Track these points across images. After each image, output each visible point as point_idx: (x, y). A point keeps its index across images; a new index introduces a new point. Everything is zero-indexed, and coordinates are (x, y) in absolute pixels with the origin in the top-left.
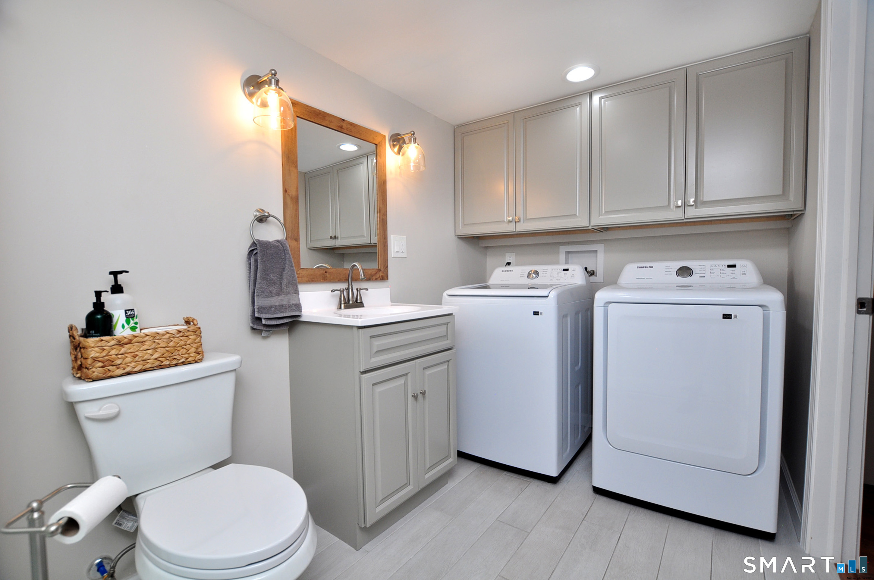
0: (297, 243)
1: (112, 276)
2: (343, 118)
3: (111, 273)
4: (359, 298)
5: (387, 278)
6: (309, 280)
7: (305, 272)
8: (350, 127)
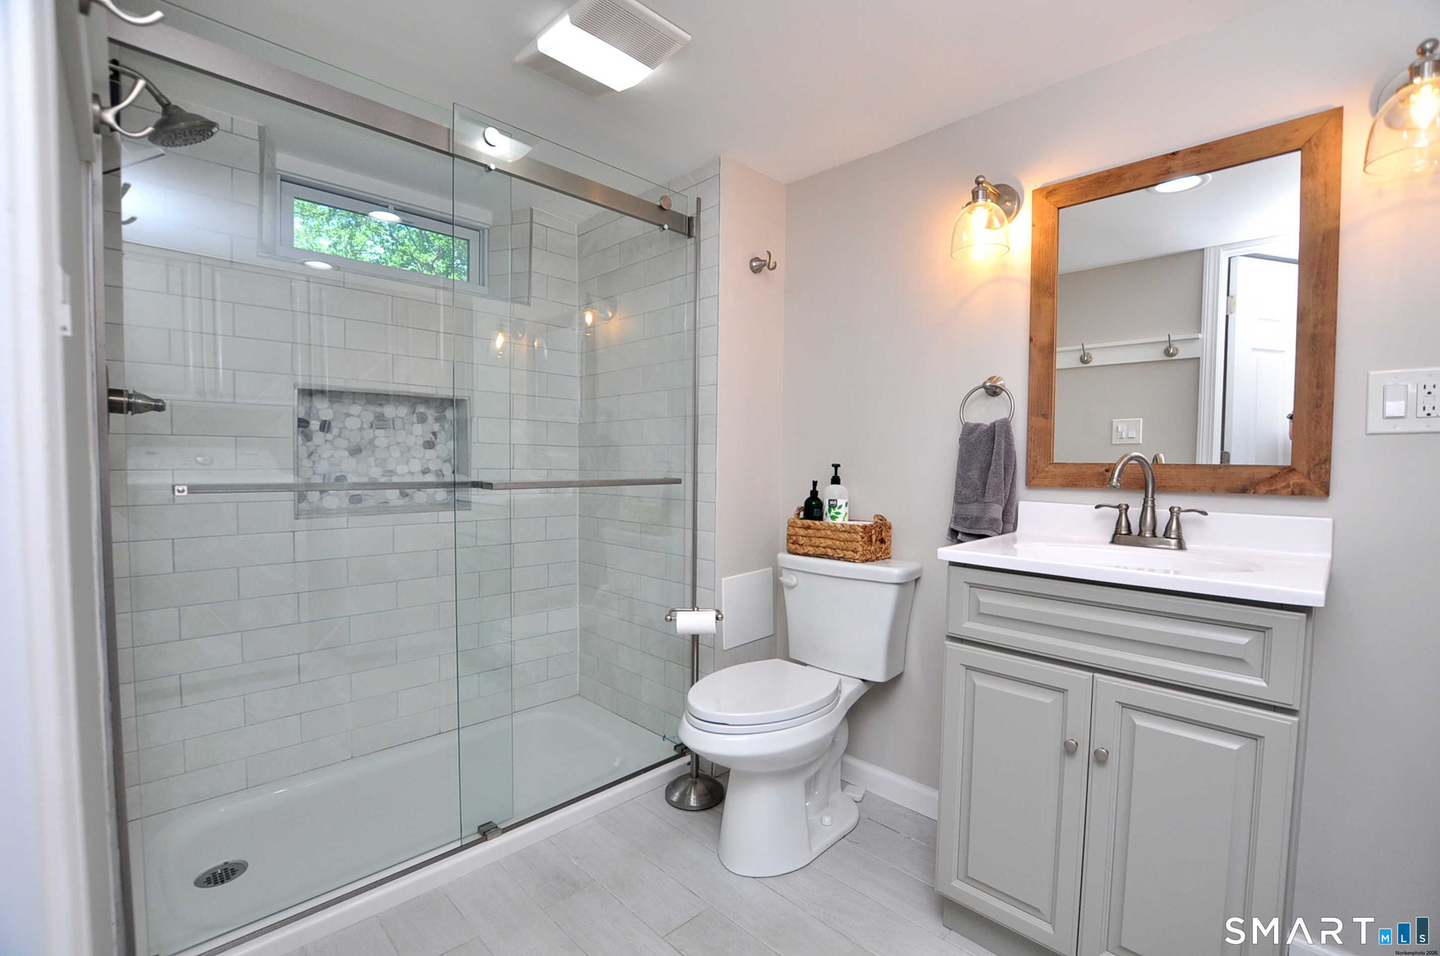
0: (1046, 421)
1: (833, 468)
2: (1172, 152)
3: (833, 465)
4: (1174, 526)
5: (1324, 490)
6: (1066, 484)
7: (1059, 470)
8: (1193, 158)
